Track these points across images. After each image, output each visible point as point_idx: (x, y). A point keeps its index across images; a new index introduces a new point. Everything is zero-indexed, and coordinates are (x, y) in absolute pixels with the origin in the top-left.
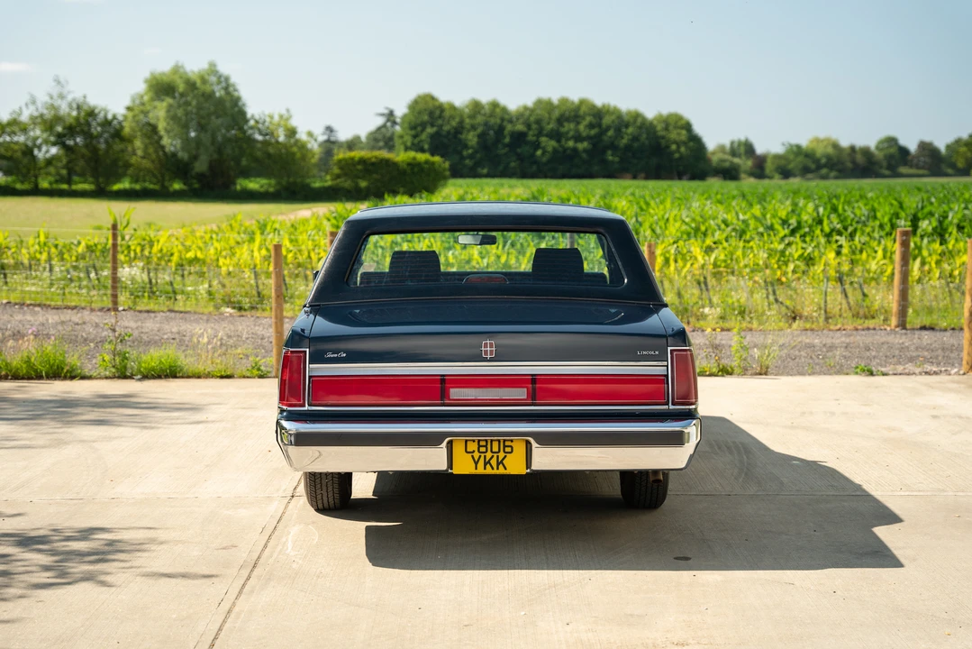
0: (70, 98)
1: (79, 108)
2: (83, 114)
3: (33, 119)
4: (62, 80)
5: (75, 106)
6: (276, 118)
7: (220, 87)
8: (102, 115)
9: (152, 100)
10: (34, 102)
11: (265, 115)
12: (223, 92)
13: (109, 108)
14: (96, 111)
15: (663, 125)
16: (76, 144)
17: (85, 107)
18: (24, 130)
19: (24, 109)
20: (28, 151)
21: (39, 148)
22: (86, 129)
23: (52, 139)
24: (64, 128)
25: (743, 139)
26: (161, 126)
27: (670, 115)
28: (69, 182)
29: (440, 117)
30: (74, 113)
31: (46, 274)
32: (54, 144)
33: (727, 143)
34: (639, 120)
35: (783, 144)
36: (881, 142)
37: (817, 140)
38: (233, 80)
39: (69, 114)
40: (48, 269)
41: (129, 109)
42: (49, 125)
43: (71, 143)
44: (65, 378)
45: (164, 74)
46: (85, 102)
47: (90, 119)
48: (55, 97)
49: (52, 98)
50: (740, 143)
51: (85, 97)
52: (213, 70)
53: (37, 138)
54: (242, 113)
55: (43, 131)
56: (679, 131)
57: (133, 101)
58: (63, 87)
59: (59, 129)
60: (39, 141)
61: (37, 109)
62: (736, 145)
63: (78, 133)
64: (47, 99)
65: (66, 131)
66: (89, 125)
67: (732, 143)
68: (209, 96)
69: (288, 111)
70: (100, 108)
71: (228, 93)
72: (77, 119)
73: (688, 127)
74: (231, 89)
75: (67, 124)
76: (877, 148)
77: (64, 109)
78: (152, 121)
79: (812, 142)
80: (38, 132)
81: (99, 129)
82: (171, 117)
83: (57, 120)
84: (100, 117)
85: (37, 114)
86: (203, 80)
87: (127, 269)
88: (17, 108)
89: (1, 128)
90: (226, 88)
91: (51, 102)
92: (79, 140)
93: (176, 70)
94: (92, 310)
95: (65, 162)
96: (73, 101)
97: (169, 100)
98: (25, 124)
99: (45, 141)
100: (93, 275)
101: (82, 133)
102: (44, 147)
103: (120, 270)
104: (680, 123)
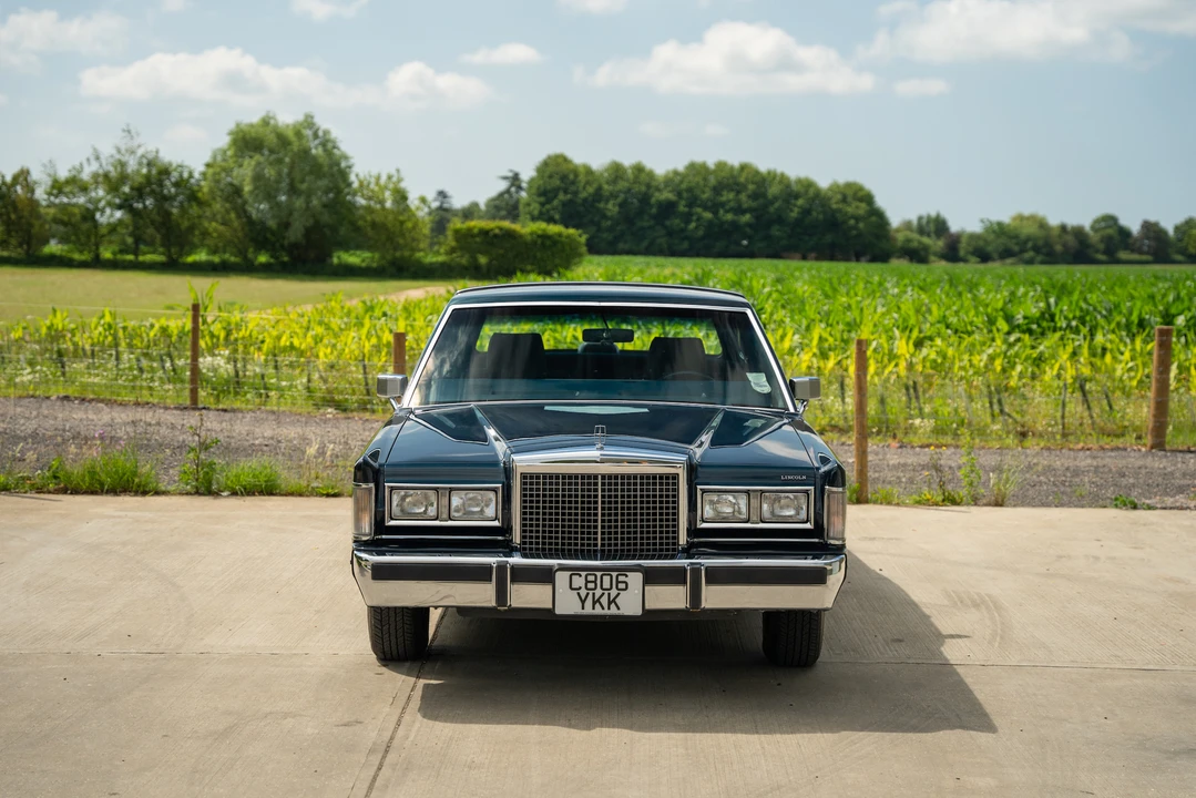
0: (140, 152)
1: (149, 164)
2: (154, 172)
3: (95, 176)
4: (133, 131)
5: (145, 161)
6: (383, 180)
7: (317, 142)
8: (176, 173)
9: (235, 155)
10: (98, 158)
11: (370, 176)
12: (320, 150)
13: (186, 163)
14: (170, 169)
15: (839, 197)
16: (145, 207)
17: (158, 164)
18: (84, 189)
19: (85, 165)
20: (88, 216)
21: (103, 211)
22: (157, 190)
23: (117, 201)
24: (132, 188)
25: (933, 214)
26: (247, 188)
27: (849, 185)
28: (136, 253)
29: (573, 183)
30: (144, 171)
31: (111, 364)
32: (120, 207)
33: (914, 218)
34: (811, 190)
35: (982, 221)
36: (1097, 221)
37: (1021, 218)
38: (333, 136)
39: (138, 171)
40: (114, 358)
41: (208, 165)
42: (113, 182)
43: (139, 206)
44: (137, 492)
45: (252, 126)
46: (157, 158)
47: (163, 177)
48: (123, 151)
49: (119, 151)
50: (929, 219)
51: (157, 152)
52: (309, 122)
53: (100, 200)
54: (344, 175)
55: (107, 193)
56: (858, 204)
57: (215, 157)
58: (132, 138)
59: (126, 189)
60: (102, 204)
61: (101, 166)
62: (924, 221)
63: (149, 195)
64: (114, 152)
65: (133, 193)
66: (161, 184)
67: (920, 218)
68: (305, 153)
69: (398, 171)
70: (174, 165)
71: (329, 153)
72: (148, 177)
73: (868, 199)
74: (330, 145)
75: (136, 185)
76: (1093, 228)
77: (132, 165)
78: (235, 182)
79: (1014, 219)
80: (101, 193)
81: (173, 190)
82: (258, 178)
83: (123, 178)
84: (175, 176)
85: (101, 172)
86: (298, 134)
87: (209, 359)
88: (77, 164)
89: (57, 187)
90: (323, 145)
91: (118, 157)
92: (149, 202)
93: (265, 122)
94: (166, 408)
95: (131, 228)
96: (143, 156)
97: (258, 157)
98: (87, 183)
99: (109, 204)
100: (168, 365)
101: (153, 192)
102: (108, 211)
103: (201, 360)
104: (861, 194)
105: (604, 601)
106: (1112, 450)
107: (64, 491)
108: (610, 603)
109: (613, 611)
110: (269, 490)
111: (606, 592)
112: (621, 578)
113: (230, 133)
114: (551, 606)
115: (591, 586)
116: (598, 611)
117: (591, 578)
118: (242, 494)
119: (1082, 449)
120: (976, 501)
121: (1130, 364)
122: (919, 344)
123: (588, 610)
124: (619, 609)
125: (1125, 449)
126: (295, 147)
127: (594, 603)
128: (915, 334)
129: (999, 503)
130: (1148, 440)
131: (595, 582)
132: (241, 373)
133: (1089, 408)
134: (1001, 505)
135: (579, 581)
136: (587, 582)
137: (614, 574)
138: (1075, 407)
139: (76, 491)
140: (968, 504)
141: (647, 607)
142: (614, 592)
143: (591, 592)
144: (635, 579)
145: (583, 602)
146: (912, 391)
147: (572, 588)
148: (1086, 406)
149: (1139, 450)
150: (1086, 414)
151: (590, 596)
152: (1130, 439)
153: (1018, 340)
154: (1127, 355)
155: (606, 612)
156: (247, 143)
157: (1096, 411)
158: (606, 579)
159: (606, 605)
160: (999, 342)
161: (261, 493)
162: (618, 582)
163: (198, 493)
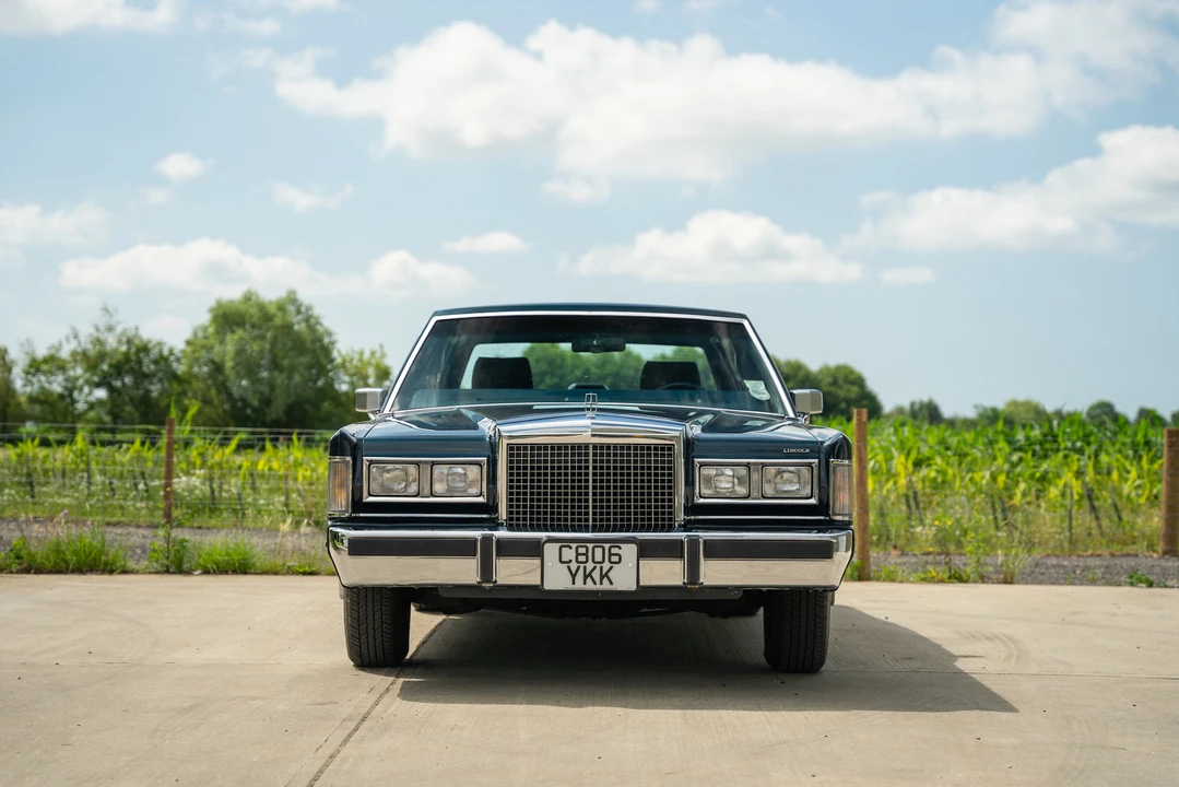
0: (119, 329)
1: (129, 342)
2: (133, 349)
3: (74, 354)
4: (110, 308)
5: (124, 339)
6: (367, 356)
7: (300, 317)
8: (156, 351)
9: (217, 332)
10: (76, 337)
11: (353, 351)
12: (303, 326)
13: (165, 340)
14: (150, 346)
15: (830, 380)
16: (124, 384)
17: (137, 342)
18: (62, 368)
19: (64, 343)
20: (68, 396)
21: (81, 389)
22: (136, 367)
23: (96, 379)
24: (110, 366)
25: (926, 399)
26: (229, 364)
27: (839, 368)
28: (113, 431)
29: (560, 367)
30: (124, 348)
31: (83, 485)
32: (98, 385)
33: (906, 405)
34: (801, 374)
35: (976, 407)
36: (1093, 408)
37: (1015, 404)
38: (316, 312)
39: (116, 351)
40: (85, 480)
41: (188, 343)
42: (91, 361)
43: (118, 384)
44: (103, 572)
45: (232, 302)
46: (136, 335)
47: (142, 355)
48: (102, 328)
49: (98, 330)
50: (922, 406)
51: (137, 329)
52: (292, 298)
53: (77, 379)
54: (326, 351)
55: (86, 371)
56: (849, 386)
57: (195, 334)
58: (111, 316)
59: (105, 367)
60: (80, 382)
61: (79, 344)
62: (917, 407)
63: (128, 372)
64: (92, 330)
65: (112, 371)
66: (140, 362)
67: (913, 404)
68: (287, 328)
69: (381, 347)
70: (154, 342)
71: (312, 328)
72: (127, 355)
73: (859, 382)
74: (312, 321)
75: (114, 361)
76: (1089, 414)
77: (111, 342)
78: (216, 359)
79: (1009, 405)
80: (79, 371)
81: (152, 367)
82: (240, 352)
83: (102, 356)
84: (154, 353)
85: (79, 350)
86: (281, 307)
87: (184, 479)
88: (55, 342)
89: (35, 367)
90: (307, 320)
91: (96, 334)
92: (128, 380)
93: (248, 298)
94: (138, 527)
95: (109, 406)
96: (123, 333)
97: (240, 332)
98: (65, 361)
99: (88, 382)
100: (141, 486)
101: (132, 371)
102: (86, 389)
103: (175, 480)
104: (852, 377)
105: (596, 575)
106: (1123, 556)
107: (27, 571)
108: (602, 577)
109: (606, 586)
110: (242, 568)
111: (598, 566)
112: (614, 551)
113: (212, 310)
114: (539, 583)
115: (582, 558)
116: (590, 586)
117: (582, 550)
118: (215, 573)
119: (1092, 555)
120: (983, 579)
121: (1138, 482)
122: (918, 464)
123: (579, 585)
124: (611, 583)
125: (1137, 555)
126: (278, 321)
127: (585, 577)
128: (913, 456)
129: (1008, 580)
130: (1160, 547)
131: (586, 554)
132: (217, 494)
133: (1097, 518)
134: (1010, 583)
135: (569, 554)
136: (578, 554)
137: (607, 546)
138: (1083, 519)
139: (39, 571)
140: (976, 582)
141: (642, 583)
142: (606, 566)
143: (582, 566)
144: (629, 552)
145: (574, 576)
146: (912, 503)
147: (561, 562)
148: (1093, 516)
149: (1151, 557)
150: (1094, 524)
151: (582, 569)
152: (1141, 547)
153: (1021, 459)
154: (1133, 474)
155: (598, 587)
156: (227, 319)
157: (1105, 523)
158: (598, 552)
159: (597, 580)
160: (1000, 461)
161: (235, 572)
162: (610, 555)
163: (167, 572)
